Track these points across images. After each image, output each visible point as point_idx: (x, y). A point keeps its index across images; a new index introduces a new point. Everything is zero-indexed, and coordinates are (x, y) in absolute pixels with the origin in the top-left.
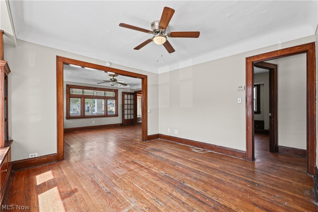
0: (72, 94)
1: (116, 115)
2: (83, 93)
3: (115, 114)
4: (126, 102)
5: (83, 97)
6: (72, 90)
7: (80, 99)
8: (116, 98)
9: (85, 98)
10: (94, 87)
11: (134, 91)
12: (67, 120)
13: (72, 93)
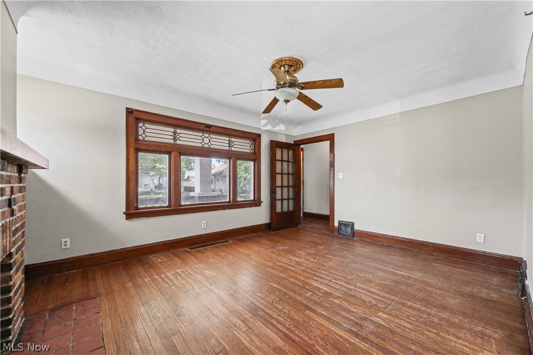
0: (144, 140)
1: (256, 202)
2: (175, 139)
3: (254, 200)
4: (278, 169)
5: (175, 152)
6: (144, 128)
7: (167, 156)
8: (255, 157)
9: (181, 154)
10: (206, 124)
11: (294, 141)
12: (126, 221)
13: (144, 136)
